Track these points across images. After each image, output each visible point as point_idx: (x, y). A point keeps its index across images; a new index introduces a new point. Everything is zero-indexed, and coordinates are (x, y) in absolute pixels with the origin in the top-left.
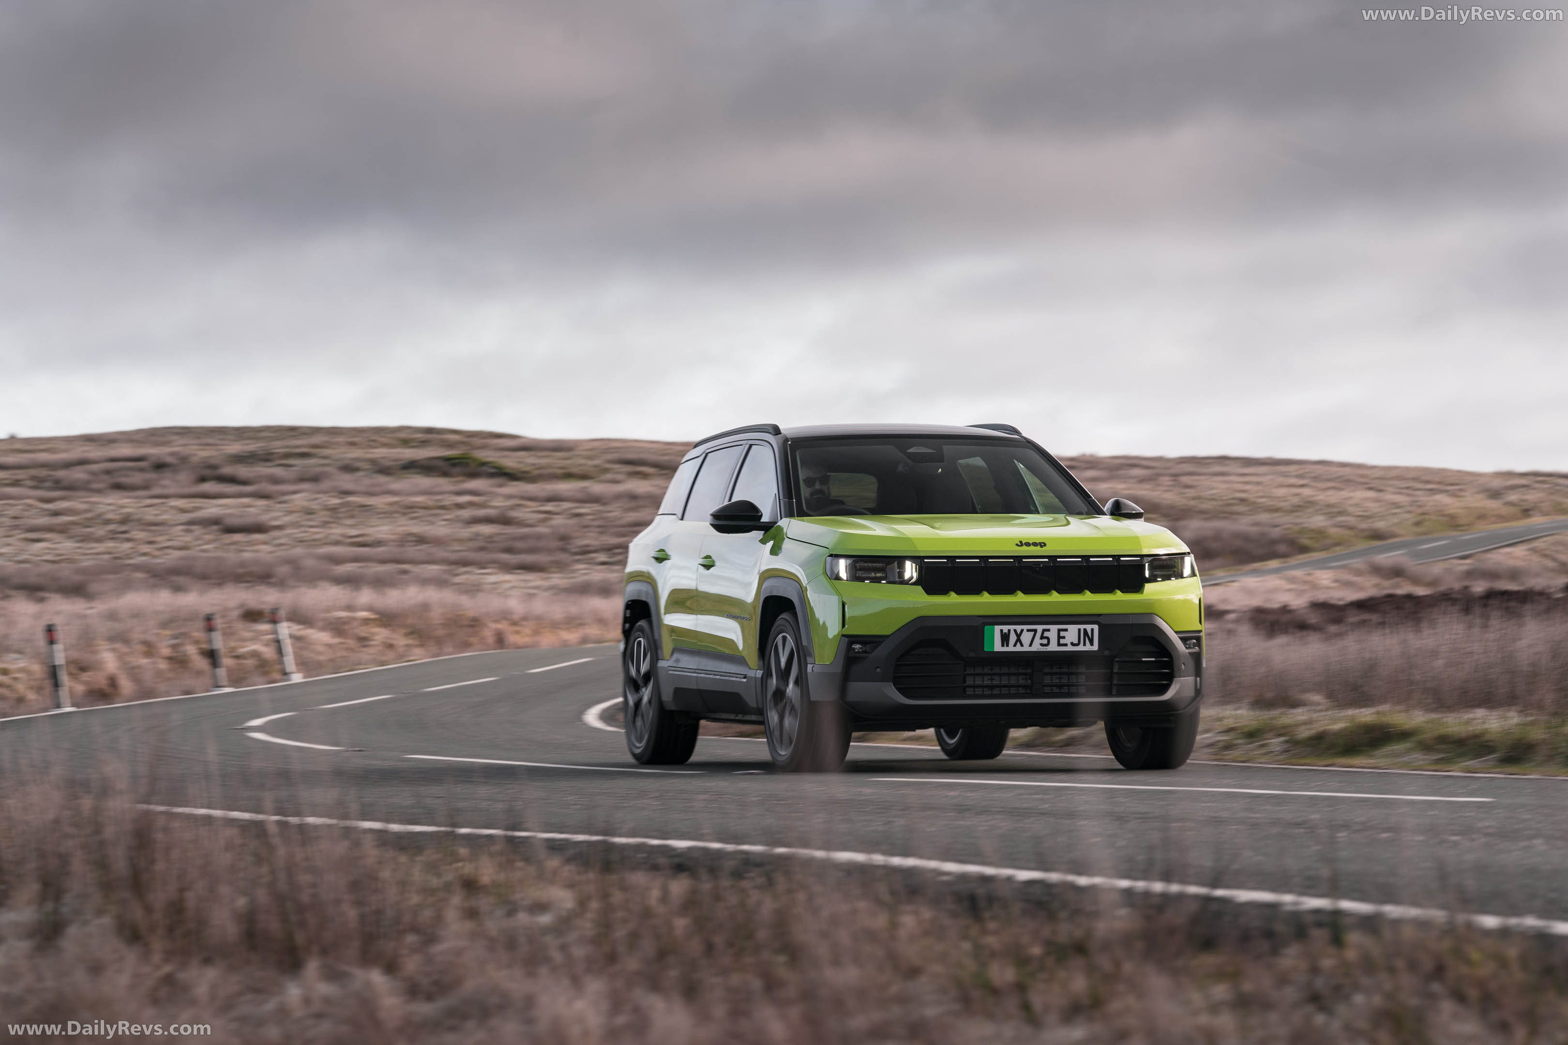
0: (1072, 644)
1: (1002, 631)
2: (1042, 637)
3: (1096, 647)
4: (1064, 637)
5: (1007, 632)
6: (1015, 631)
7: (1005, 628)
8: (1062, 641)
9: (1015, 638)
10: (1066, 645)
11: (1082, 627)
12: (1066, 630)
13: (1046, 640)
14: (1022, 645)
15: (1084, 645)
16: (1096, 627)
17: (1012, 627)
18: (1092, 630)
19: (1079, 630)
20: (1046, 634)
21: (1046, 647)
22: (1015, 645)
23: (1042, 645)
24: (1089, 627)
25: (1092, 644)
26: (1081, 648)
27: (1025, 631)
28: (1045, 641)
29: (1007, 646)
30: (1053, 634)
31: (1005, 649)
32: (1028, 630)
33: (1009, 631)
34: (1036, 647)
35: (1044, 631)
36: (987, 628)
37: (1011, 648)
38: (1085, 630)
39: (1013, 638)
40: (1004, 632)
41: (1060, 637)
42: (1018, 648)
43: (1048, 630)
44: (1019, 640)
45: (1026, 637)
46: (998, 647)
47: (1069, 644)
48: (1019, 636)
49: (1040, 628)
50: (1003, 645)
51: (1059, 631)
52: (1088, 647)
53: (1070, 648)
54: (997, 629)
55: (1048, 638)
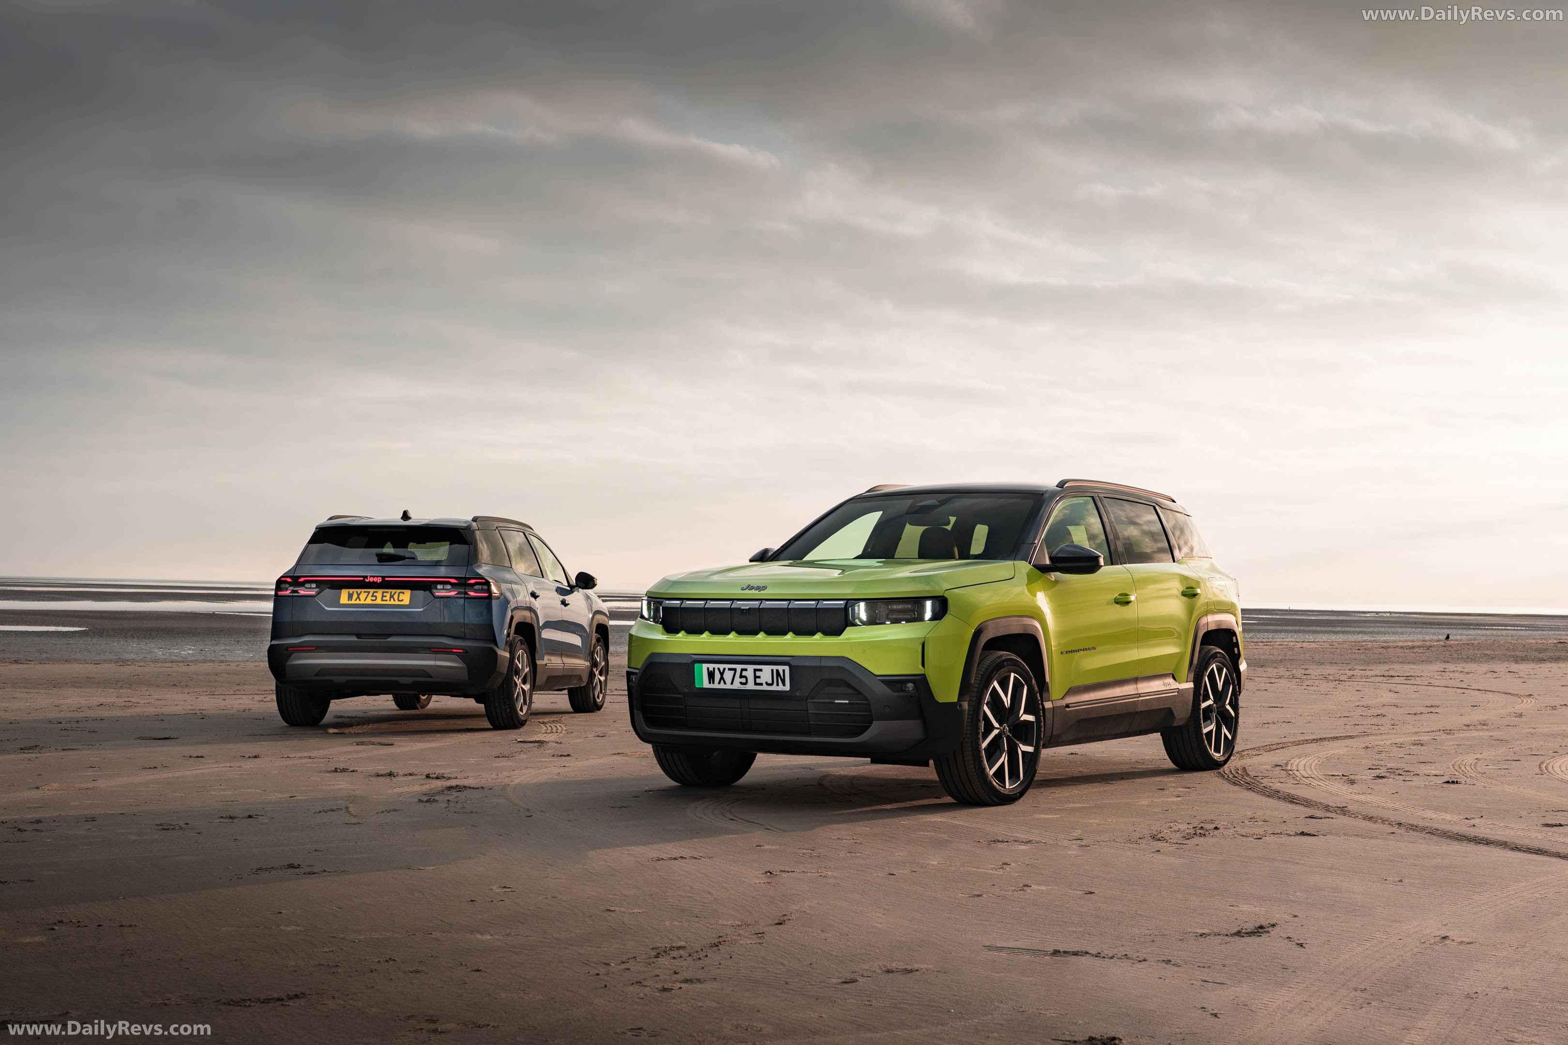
0: (767, 683)
1: (708, 669)
2: (741, 677)
3: (787, 688)
4: (759, 677)
5: (712, 670)
6: (719, 669)
7: (711, 666)
8: (758, 681)
9: (720, 676)
10: (761, 684)
11: (775, 668)
12: (761, 670)
13: (745, 679)
14: (725, 683)
15: (778, 685)
16: (787, 668)
17: (716, 666)
18: (784, 671)
19: (772, 670)
20: (744, 673)
21: (744, 686)
22: (719, 683)
23: (741, 683)
24: (780, 668)
25: (784, 685)
26: (774, 688)
27: (727, 669)
28: (743, 680)
29: (713, 683)
30: (749, 673)
31: (711, 686)
32: (730, 669)
33: (714, 669)
34: (737, 685)
35: (742, 670)
36: (697, 666)
37: (716, 686)
38: (777, 671)
39: (717, 676)
40: (710, 670)
41: (756, 677)
42: (722, 686)
43: (746, 670)
44: (722, 678)
45: (728, 675)
46: (706, 684)
47: (764, 684)
48: (722, 674)
49: (739, 667)
50: (710, 683)
51: (755, 670)
52: (781, 688)
53: (765, 688)
54: (705, 666)
55: (745, 677)
